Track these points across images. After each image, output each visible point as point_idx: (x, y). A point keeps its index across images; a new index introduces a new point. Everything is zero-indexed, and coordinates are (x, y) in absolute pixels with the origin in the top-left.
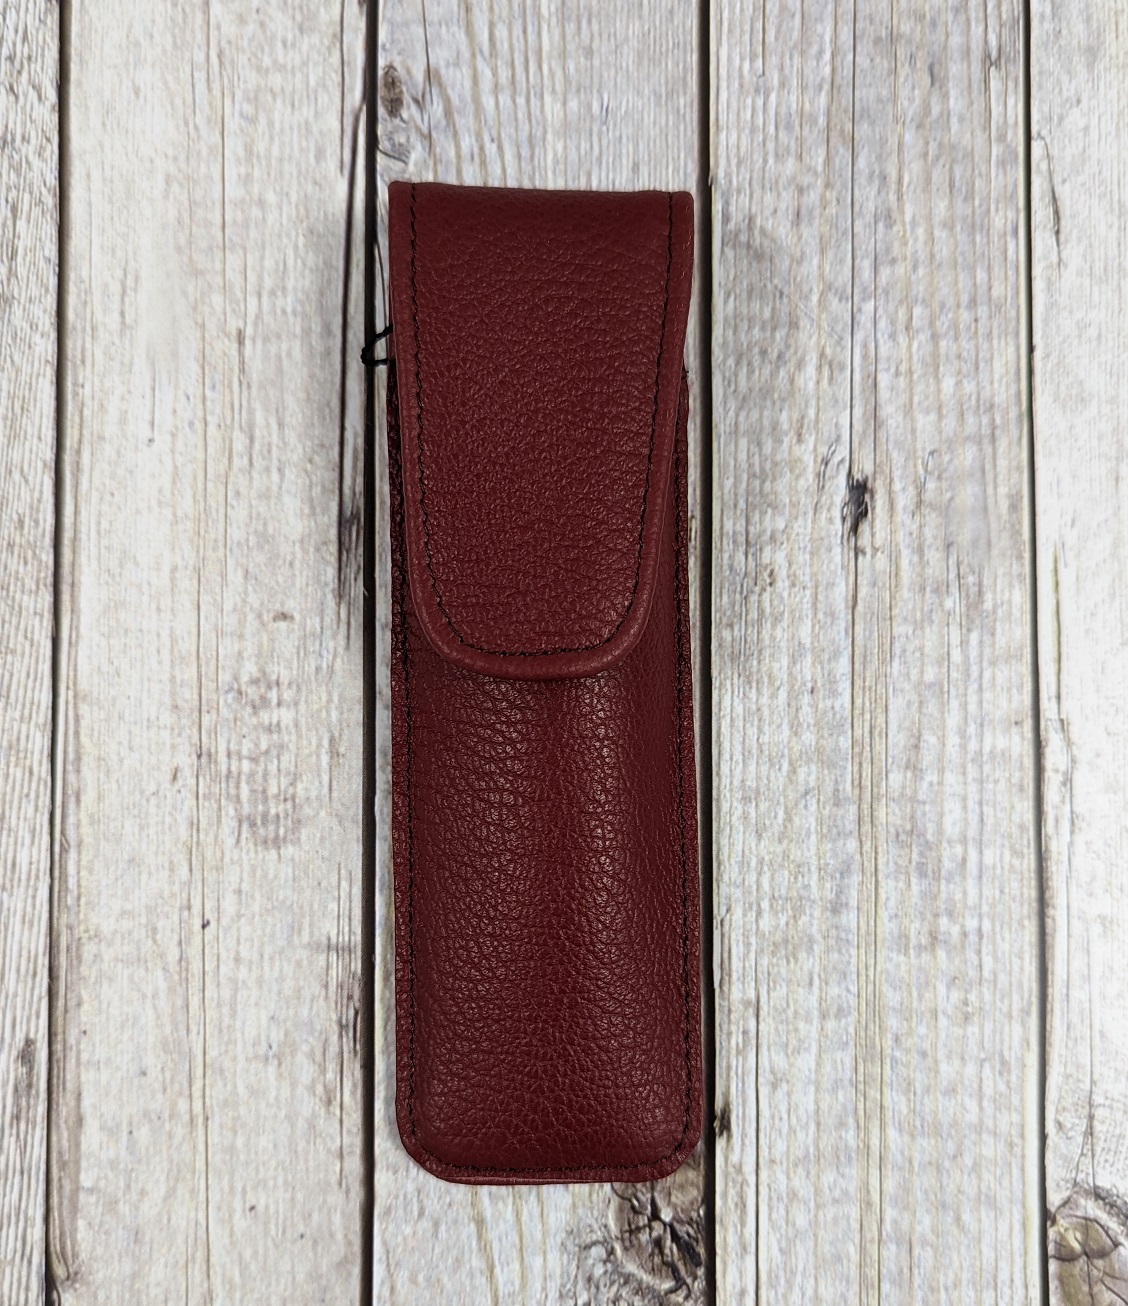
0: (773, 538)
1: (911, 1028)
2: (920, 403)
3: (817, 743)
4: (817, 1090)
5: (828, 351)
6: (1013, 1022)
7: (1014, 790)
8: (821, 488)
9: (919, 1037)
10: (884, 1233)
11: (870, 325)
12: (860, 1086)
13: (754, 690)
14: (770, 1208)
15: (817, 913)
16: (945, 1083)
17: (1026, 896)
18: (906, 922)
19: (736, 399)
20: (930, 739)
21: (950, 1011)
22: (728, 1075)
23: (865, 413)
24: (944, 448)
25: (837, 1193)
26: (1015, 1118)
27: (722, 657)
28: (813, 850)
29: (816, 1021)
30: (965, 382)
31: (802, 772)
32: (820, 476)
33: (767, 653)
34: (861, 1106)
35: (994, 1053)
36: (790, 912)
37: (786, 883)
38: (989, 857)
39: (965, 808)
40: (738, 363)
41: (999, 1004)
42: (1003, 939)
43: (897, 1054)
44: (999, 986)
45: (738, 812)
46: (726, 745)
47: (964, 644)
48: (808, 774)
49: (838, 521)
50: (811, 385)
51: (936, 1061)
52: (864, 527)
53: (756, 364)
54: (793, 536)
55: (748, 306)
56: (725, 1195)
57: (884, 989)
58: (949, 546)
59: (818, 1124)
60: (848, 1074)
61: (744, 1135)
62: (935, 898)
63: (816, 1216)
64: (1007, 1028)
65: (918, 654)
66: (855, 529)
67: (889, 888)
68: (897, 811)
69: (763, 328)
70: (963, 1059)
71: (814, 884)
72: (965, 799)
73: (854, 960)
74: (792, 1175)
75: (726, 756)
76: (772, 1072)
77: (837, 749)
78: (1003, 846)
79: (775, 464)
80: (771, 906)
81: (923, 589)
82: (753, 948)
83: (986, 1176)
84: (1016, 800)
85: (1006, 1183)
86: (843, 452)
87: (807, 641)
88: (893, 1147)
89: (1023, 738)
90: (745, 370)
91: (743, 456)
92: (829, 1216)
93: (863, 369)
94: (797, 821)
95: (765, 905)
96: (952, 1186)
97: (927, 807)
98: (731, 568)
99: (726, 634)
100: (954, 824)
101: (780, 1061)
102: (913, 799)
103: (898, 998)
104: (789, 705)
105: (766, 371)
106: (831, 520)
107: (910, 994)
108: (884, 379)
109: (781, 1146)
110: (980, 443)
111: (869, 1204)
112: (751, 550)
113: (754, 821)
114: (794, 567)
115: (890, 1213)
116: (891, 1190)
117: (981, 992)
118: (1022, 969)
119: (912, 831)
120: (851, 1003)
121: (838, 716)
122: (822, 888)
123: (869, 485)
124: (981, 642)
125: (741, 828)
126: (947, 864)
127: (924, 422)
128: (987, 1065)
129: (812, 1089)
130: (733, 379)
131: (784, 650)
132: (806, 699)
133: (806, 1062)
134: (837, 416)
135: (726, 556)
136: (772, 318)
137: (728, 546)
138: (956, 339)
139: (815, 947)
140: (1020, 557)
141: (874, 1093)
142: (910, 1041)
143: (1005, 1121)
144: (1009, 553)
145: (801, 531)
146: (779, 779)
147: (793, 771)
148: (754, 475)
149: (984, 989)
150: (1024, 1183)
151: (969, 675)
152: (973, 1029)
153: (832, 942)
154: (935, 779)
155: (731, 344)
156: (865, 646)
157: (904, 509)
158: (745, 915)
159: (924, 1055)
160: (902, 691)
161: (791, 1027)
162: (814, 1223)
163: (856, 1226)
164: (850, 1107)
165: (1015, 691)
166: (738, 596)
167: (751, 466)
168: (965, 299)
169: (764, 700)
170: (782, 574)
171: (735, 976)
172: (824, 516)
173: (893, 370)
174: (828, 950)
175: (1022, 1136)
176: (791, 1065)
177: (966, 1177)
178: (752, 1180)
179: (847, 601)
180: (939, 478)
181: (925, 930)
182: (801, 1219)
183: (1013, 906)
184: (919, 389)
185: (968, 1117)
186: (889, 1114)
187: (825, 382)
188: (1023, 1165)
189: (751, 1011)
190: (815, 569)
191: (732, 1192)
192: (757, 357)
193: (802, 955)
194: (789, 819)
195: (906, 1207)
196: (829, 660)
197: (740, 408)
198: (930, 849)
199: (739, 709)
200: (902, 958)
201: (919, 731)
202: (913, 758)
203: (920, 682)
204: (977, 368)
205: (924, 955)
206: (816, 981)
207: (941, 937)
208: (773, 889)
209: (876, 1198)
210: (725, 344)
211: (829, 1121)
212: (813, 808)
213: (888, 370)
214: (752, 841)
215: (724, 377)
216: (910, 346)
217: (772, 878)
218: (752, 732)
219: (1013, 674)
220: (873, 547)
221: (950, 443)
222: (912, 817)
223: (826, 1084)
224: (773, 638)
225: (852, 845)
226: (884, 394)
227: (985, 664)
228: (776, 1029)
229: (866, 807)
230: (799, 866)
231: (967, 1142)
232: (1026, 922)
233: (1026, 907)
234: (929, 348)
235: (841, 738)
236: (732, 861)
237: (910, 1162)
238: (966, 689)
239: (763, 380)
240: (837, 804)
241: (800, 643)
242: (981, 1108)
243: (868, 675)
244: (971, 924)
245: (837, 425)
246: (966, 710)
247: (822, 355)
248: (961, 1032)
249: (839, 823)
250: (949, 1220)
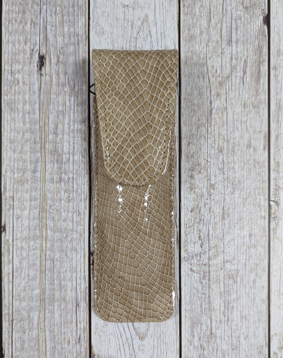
0: (18, 71)
1: (54, 204)
2: (58, 34)
3: (30, 127)
4: (29, 220)
5: (34, 19)
6: (82, 202)
7: (83, 140)
8: (31, 58)
9: (57, 206)
10: (47, 258)
11: (45, 12)
12: (40, 219)
13: (13, 113)
14: (16, 251)
15: (29, 173)
16: (63, 218)
17: (86, 168)
18: (53, 175)
19: (8, 33)
20: (60, 126)
21: (65, 199)
22: (5, 216)
23: (43, 37)
24: (65, 47)
25: (34, 247)
26: (82, 227)
27: (5, 104)
28: (29, 156)
29: (29, 202)
30: (71, 28)
31: (26, 135)
32: (31, 54)
33: (17, 103)
34: (41, 224)
35: (77, 210)
36: (22, 173)
37: (21, 165)
38: (76, 158)
39: (69, 145)
40: (9, 23)
41: (78, 197)
42: (80, 180)
43: (50, 210)
44: (78, 193)
45: (9, 146)
46: (6, 128)
47: (70, 100)
48: (27, 136)
49: (36, 67)
50: (29, 29)
51: (61, 213)
52: (43, 69)
53: (14, 23)
54: (24, 71)
55: (12, 7)
56: (4, 248)
57: (47, 193)
58: (66, 73)
59: (29, 229)
60: (37, 216)
61: (9, 232)
62: (61, 169)
63: (28, 253)
64: (80, 204)
65: (57, 103)
66: (40, 69)
67: (49, 166)
68: (51, 145)
69: (16, 14)
70: (68, 212)
71: (29, 165)
72: (69, 142)
73: (39, 186)
74: (22, 243)
75: (6, 131)
76: (17, 215)
77: (35, 129)
78: (80, 155)
79: (19, 51)
80: (17, 171)
81: (59, 85)
82: (12, 182)
83: (74, 243)
84: (83, 142)
85: (79, 245)
86: (37, 47)
87: (27, 99)
88: (49, 236)
89: (85, 125)
90: (11, 25)
91: (10, 49)
92: (32, 254)
93: (43, 24)
94: (24, 148)
95: (16, 171)
96: (65, 246)
97: (59, 144)
98: (7, 79)
99: (6, 98)
100: (66, 149)
101: (19, 212)
102: (56, 142)
103: (51, 196)
104: (23, 117)
105: (17, 25)
106: (34, 66)
107: (54, 194)
108: (49, 27)
109: (19, 235)
110: (75, 45)
111: (43, 250)
112: (13, 75)
113: (13, 149)
114: (24, 79)
115: (48, 253)
116: (49, 247)
117: (73, 194)
118: (84, 188)
119: (55, 151)
120: (39, 197)
121: (36, 120)
122: (31, 166)
123: (45, 57)
124: (74, 100)
125: (10, 150)
126: (64, 160)
127: (59, 39)
128: (75, 213)
129: (28, 220)
130: (8, 27)
131: (22, 102)
132: (27, 115)
133: (26, 212)
134: (36, 38)
135: (6, 76)
136: (18, 10)
137: (6, 73)
138: (69, 16)
139: (29, 182)
140: (85, 77)
141: (44, 221)
142: (54, 207)
143: (79, 228)
144: (82, 75)
145: (26, 69)
146: (20, 137)
147: (23, 135)
148: (13, 54)
149: (74, 193)
150: (84, 245)
151: (71, 109)
152: (71, 204)
153: (33, 181)
154: (62, 137)
155: (7, 18)
156: (43, 101)
157: (54, 63)
158: (10, 174)
159: (58, 211)
160: (53, 113)
161: (22, 203)
162: (28, 255)
163: (39, 256)
164: (38, 224)
165: (83, 113)
166: (9, 87)
167: (12, 51)
168: (71, 5)
169: (16, 116)
170: (21, 81)
171: (7, 190)
172: (32, 65)
173: (51, 25)
174: (32, 183)
175: (84, 232)
176: (22, 213)
177: (69, 243)
178: (11, 244)
179: (38, 88)
180: (64, 55)
181: (58, 177)
182: (25, 254)
183: (82, 171)
184: (58, 30)
185: (69, 227)
186: (48, 226)
187: (33, 28)
188: (84, 240)
189: (12, 199)
190: (30, 80)
191: (6, 247)
192: (14, 21)
193: (25, 184)
194: (22, 148)
195: (52, 251)
196: (34, 105)
197: (10, 35)
198: (60, 156)
199: (9, 118)
200: (52, 185)
201: (57, 124)
202: (56, 131)
203: (58, 111)
204: (74, 24)
205: (58, 184)
206: (29, 191)
207: (63, 179)
208: (18, 166)
209: (44, 248)
210: (5, 18)
211: (32, 228)
212: (29, 144)
213: (50, 25)
214: (12, 154)
215: (5, 27)
216: (56, 18)
217: (18, 164)
218: (13, 124)
219: (83, 109)
220: (46, 74)
221: (66, 45)
222: (55, 147)
223: (31, 218)
224: (18, 99)
225: (39, 155)
226: (49, 31)
227: (75, 106)
228: (18, 204)
229: (43, 144)
230: (25, 160)
231: (69, 234)
232: (86, 175)
233: (86, 171)
234: (61, 18)
235: (37, 126)
236: (7, 159)
237: (54, 239)
238: (70, 112)
239: (16, 27)
240: (35, 144)
241: (26, 100)
242: (73, 225)
243: (44, 109)
244: (71, 176)
245: (36, 40)
246: (70, 118)
247: (32, 21)
248: (68, 205)
249: (36, 149)
250: (64, 254)
